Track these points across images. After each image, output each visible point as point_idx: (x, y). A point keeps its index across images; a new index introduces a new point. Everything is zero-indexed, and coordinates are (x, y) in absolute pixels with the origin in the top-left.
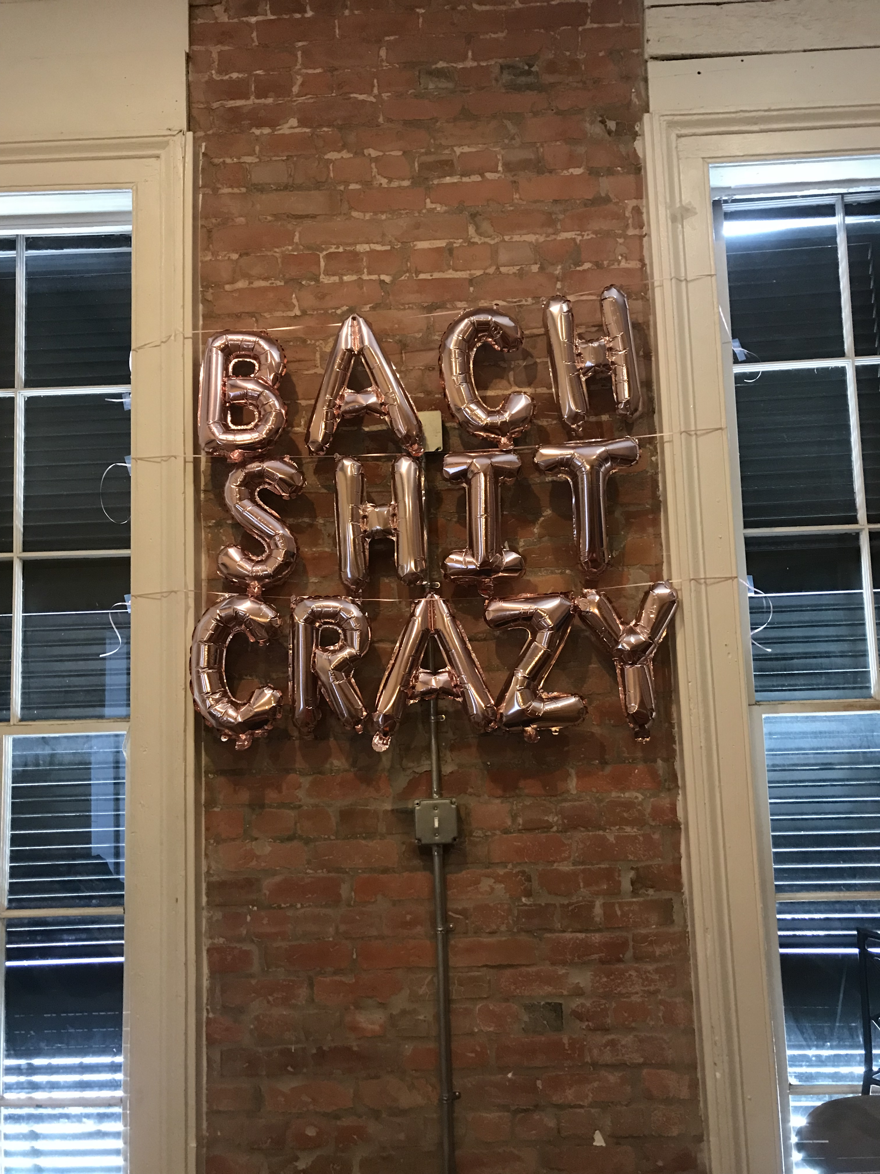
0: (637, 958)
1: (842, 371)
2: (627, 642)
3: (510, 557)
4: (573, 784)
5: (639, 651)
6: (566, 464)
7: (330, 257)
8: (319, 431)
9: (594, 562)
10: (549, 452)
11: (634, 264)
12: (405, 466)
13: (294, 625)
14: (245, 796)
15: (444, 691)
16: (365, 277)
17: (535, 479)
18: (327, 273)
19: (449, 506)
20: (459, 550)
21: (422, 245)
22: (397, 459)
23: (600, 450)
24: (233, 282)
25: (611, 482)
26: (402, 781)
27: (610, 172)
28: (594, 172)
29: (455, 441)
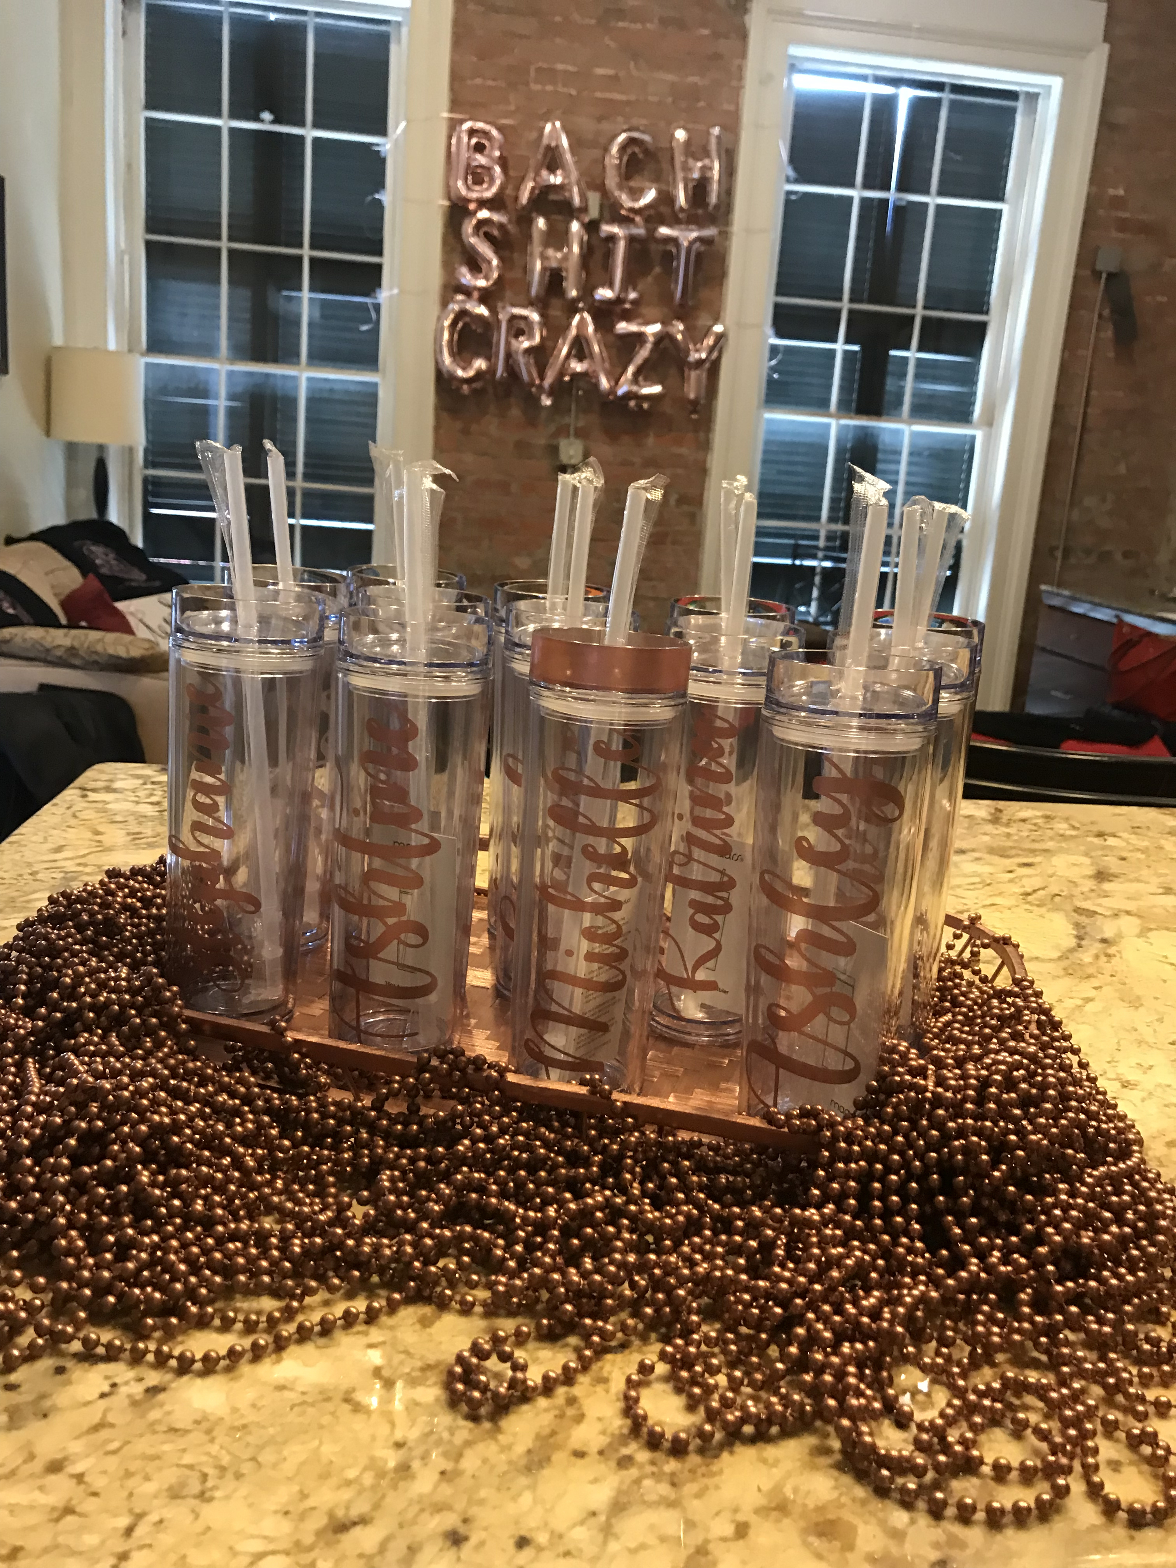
0: (674, 543)
1: (850, 199)
2: (694, 356)
3: (633, 295)
4: (651, 441)
5: (700, 363)
6: (674, 241)
7: (539, 70)
8: (524, 197)
9: (682, 305)
10: (664, 231)
11: (732, 108)
12: (575, 226)
13: (499, 322)
14: (459, 425)
15: (584, 375)
16: (561, 89)
17: (653, 247)
18: (537, 82)
19: (598, 255)
20: (603, 285)
21: (600, 71)
22: (571, 221)
23: (694, 235)
24: (472, 78)
25: (699, 255)
26: (552, 428)
27: (727, 37)
28: (716, 35)
29: (607, 215)
